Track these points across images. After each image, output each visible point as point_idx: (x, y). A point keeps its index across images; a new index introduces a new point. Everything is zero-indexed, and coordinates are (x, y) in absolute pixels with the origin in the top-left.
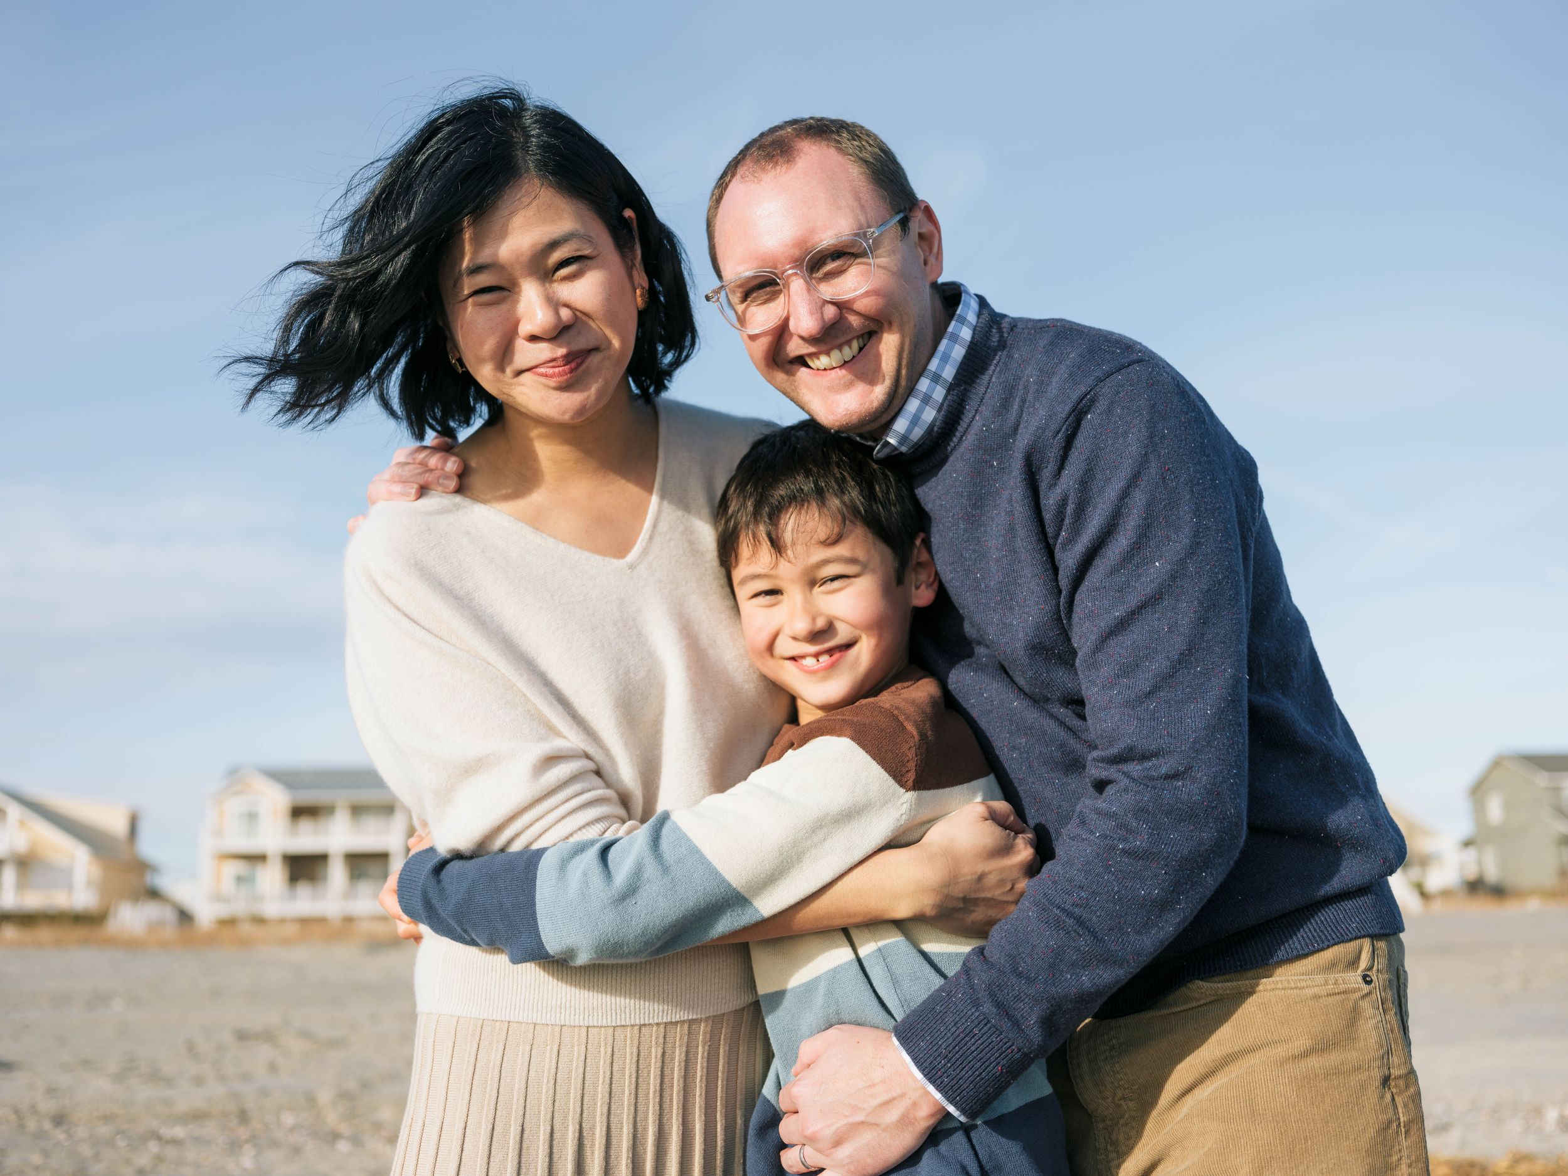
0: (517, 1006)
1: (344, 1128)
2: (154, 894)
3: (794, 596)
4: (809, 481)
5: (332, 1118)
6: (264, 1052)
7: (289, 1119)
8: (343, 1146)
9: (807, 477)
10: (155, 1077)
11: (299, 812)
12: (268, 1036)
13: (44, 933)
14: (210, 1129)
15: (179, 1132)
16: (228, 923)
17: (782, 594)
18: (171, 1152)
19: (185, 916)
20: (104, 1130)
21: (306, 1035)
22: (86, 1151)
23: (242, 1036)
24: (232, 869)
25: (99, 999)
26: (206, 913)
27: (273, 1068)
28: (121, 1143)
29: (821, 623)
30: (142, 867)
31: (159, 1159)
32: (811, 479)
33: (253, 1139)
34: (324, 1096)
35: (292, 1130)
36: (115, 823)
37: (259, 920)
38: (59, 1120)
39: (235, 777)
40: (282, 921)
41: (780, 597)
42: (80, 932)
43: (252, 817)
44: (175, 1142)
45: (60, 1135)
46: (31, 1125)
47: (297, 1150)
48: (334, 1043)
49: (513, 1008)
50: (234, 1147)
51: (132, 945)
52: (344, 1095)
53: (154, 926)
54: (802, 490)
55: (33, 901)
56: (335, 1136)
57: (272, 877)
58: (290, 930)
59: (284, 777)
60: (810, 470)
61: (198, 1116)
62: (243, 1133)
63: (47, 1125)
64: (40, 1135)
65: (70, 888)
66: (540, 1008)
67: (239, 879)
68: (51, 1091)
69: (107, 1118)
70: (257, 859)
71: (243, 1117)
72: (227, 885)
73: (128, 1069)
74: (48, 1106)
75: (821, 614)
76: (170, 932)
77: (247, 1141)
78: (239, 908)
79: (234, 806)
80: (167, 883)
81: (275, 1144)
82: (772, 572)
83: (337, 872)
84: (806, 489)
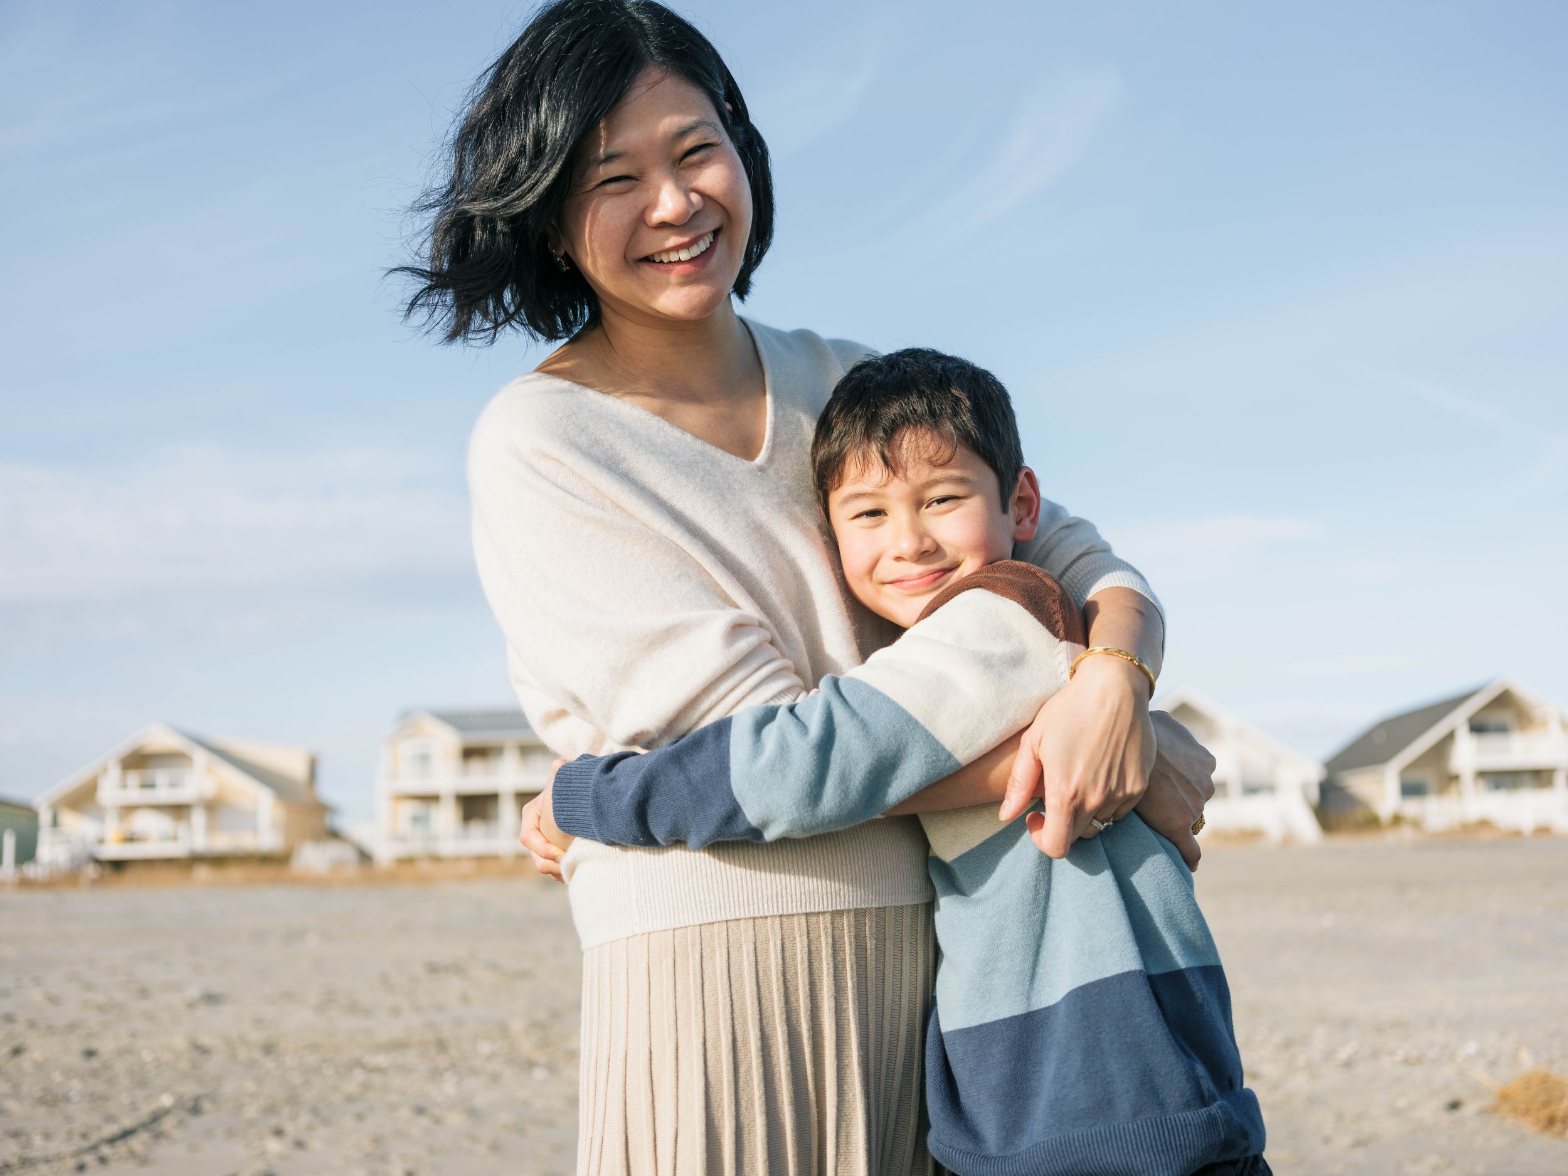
0: (732, 903)
1: (540, 1057)
2: (334, 835)
3: (899, 515)
4: (923, 402)
5: (527, 1046)
6: (454, 985)
7: (485, 1048)
8: (539, 1074)
9: (920, 397)
10: (354, 1008)
11: (470, 753)
12: (457, 969)
13: (235, 873)
14: (411, 1057)
15: (381, 1060)
16: (407, 861)
17: (886, 514)
18: (376, 1079)
19: (365, 857)
20: (311, 1059)
21: (494, 967)
22: (296, 1078)
23: (433, 969)
24: (409, 809)
25: (294, 935)
26: (385, 852)
27: (465, 999)
28: (329, 1071)
29: (927, 544)
30: (322, 809)
31: (366, 1086)
32: (925, 400)
33: (453, 1066)
34: (517, 1026)
35: (489, 1058)
36: (294, 766)
37: (436, 859)
38: (269, 1049)
39: (407, 720)
40: (458, 859)
41: (885, 518)
42: (269, 872)
43: (424, 759)
44: (379, 1070)
45: (269, 1064)
46: (243, 1054)
47: (495, 1078)
48: (522, 975)
49: (727, 906)
50: (436, 1074)
51: (318, 883)
52: (536, 1025)
53: (338, 865)
54: (915, 411)
55: (222, 843)
56: (531, 1065)
57: (446, 816)
58: (466, 867)
59: (454, 719)
60: (924, 392)
61: (398, 1046)
62: (442, 1061)
63: (257, 1055)
64: (252, 1064)
65: (255, 829)
66: (755, 900)
67: (416, 820)
68: (259, 1022)
69: (314, 1047)
70: (431, 799)
71: (441, 1046)
72: (404, 825)
73: (327, 1001)
74: (256, 1036)
75: (929, 536)
76: (352, 870)
77: (446, 1069)
78: (415, 846)
79: (408, 748)
80: (346, 823)
81: (474, 1072)
82: (881, 491)
83: (507, 809)
84: (919, 410)
